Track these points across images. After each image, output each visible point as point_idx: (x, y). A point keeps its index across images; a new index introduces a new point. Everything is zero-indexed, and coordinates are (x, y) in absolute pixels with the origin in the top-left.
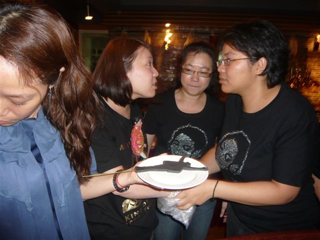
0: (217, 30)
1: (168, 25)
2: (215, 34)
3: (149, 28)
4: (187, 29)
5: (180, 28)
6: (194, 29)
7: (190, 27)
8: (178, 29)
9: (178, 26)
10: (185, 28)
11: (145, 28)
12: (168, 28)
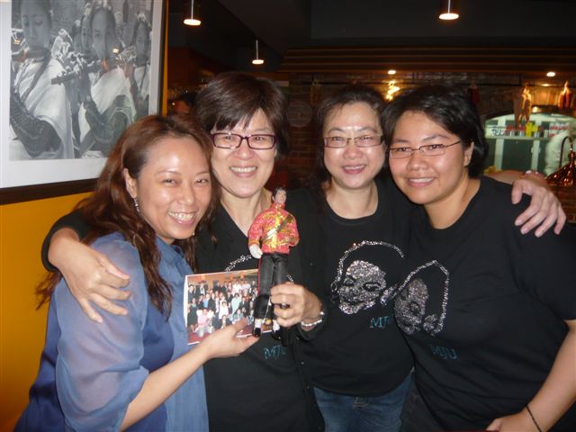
0: (482, 77)
1: (392, 72)
2: (478, 85)
3: (359, 77)
4: (427, 77)
5: (413, 75)
6: (439, 77)
7: (433, 74)
8: (411, 77)
9: (411, 73)
10: (424, 75)
11: (353, 77)
12: (393, 77)
